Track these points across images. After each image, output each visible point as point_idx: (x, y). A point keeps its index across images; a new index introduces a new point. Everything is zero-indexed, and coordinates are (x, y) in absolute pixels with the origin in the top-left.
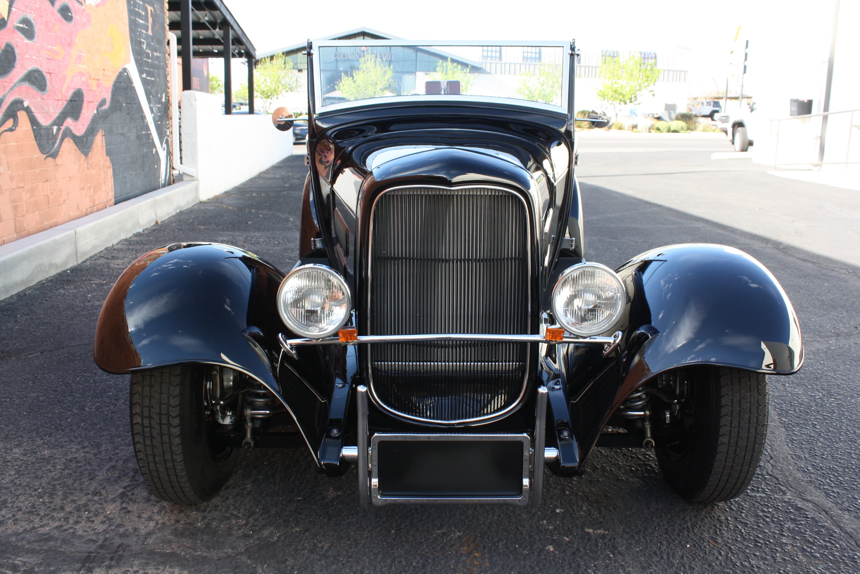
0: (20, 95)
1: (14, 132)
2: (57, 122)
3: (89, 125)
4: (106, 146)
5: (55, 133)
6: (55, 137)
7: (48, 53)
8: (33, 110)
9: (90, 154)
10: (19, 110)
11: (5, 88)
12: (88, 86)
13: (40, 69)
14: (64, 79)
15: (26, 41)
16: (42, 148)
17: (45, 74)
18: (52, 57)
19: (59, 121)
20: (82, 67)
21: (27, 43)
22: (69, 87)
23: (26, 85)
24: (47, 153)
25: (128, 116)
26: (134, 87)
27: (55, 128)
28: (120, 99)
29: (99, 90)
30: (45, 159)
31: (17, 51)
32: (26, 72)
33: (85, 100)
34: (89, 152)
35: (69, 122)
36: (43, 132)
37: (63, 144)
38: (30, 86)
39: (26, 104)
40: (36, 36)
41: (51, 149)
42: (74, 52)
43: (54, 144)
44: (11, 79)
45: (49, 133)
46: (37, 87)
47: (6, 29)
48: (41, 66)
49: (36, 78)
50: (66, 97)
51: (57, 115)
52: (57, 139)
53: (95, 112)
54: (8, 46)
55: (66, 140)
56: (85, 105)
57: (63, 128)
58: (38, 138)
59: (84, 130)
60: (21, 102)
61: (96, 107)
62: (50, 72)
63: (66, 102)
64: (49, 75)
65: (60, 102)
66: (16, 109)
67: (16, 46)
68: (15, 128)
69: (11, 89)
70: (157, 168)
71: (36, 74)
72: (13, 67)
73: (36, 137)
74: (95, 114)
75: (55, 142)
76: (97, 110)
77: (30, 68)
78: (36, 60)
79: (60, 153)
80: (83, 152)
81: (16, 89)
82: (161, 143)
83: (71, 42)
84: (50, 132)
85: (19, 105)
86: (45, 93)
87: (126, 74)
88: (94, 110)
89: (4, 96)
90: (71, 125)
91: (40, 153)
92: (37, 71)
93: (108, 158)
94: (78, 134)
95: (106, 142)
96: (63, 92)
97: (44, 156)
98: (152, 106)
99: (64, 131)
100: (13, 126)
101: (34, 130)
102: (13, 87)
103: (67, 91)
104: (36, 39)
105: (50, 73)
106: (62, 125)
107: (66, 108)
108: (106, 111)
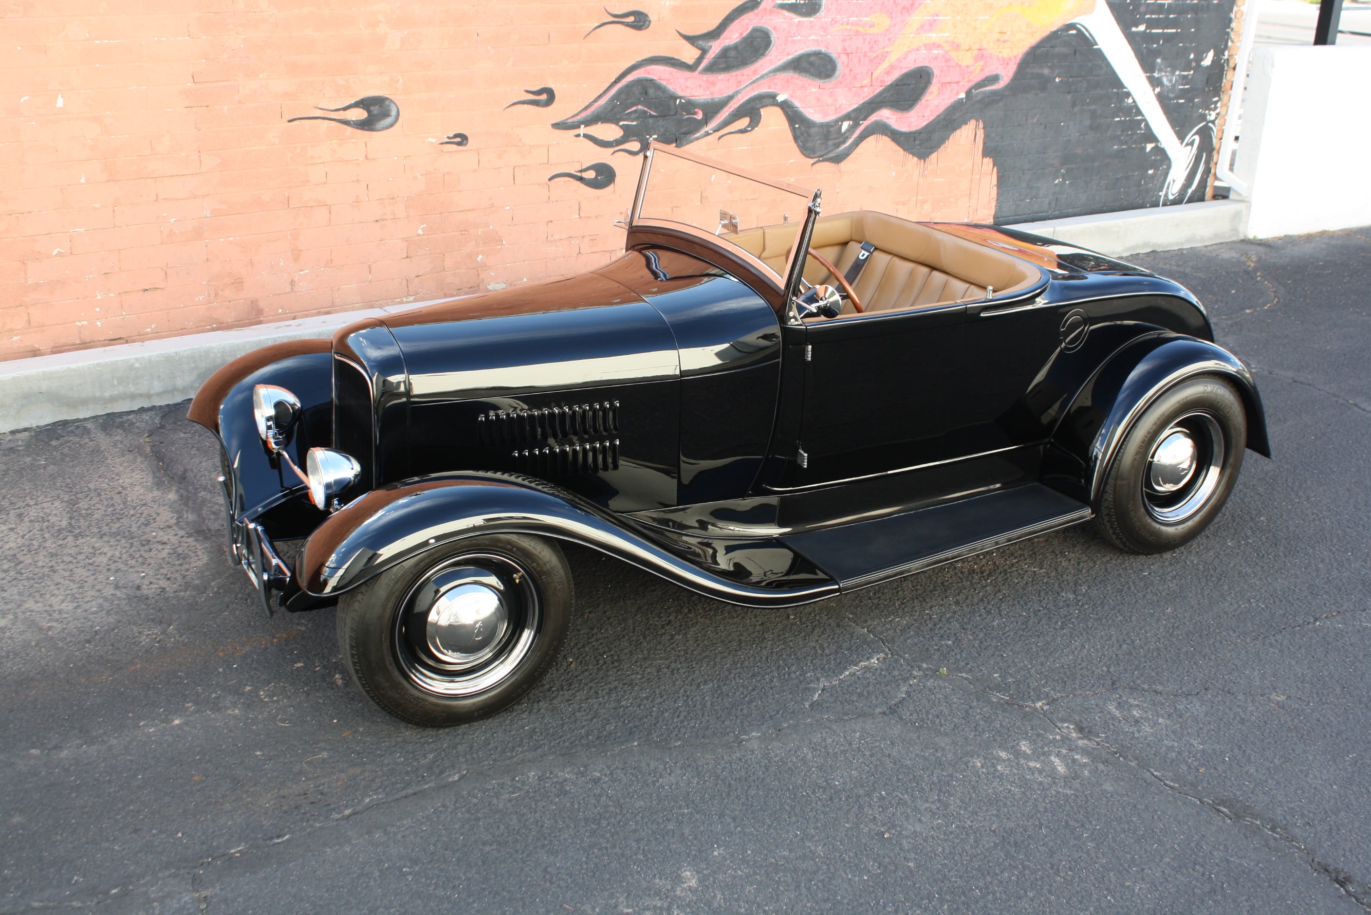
0: (770, 88)
1: (748, 134)
2: (852, 115)
3: (938, 116)
4: (984, 143)
5: (843, 130)
6: (845, 137)
7: (849, 27)
8: (797, 103)
9: (934, 156)
10: (763, 107)
11: (740, 82)
12: (947, 61)
13: (823, 50)
14: (884, 56)
15: (797, 19)
16: (807, 150)
17: (834, 56)
18: (857, 31)
19: (858, 115)
20: (933, 36)
21: (799, 22)
22: (892, 67)
23: (790, 74)
24: (820, 156)
25: (1069, 97)
26: (1099, 51)
27: (845, 125)
28: (1046, 71)
29: (980, 64)
30: (813, 164)
31: (774, 37)
32: (790, 57)
33: (934, 81)
34: (932, 153)
35: (886, 115)
36: (813, 131)
37: (863, 145)
38: (796, 75)
39: (780, 98)
40: (823, 7)
41: (829, 152)
42: (917, 18)
43: (838, 145)
44: (755, 72)
45: (829, 132)
46: (812, 75)
47: (756, 11)
48: (827, 47)
49: (811, 64)
50: (883, 81)
51: (855, 106)
52: (847, 138)
53: (962, 95)
54: (755, 30)
55: (872, 139)
56: (933, 89)
57: (864, 124)
58: (802, 138)
59: (925, 123)
60: (773, 97)
61: (966, 89)
62: (849, 51)
63: (881, 88)
64: (844, 57)
65: (866, 89)
66: (758, 106)
67: (775, 28)
68: (753, 129)
69: (754, 82)
70: (1153, 177)
71: (812, 59)
72: (763, 54)
73: (796, 138)
74: (962, 99)
75: (844, 142)
76: (969, 93)
77: (800, 52)
78: (817, 41)
79: (851, 156)
80: (914, 155)
81: (762, 81)
82: (1181, 136)
83: (913, 4)
84: (832, 129)
85: (767, 101)
86: (833, 80)
87: (1074, 32)
88: (958, 93)
89: (737, 93)
90: (888, 118)
91: (803, 157)
92: (818, 54)
93: (988, 161)
94: (904, 129)
95: (987, 136)
96: (874, 76)
97: (812, 161)
98: (1156, 75)
99: (867, 127)
100: (748, 127)
101: (793, 130)
102: (758, 79)
103: (888, 73)
104: (822, 13)
105: (848, 54)
106: (864, 119)
107: (880, 94)
108: (995, 93)
